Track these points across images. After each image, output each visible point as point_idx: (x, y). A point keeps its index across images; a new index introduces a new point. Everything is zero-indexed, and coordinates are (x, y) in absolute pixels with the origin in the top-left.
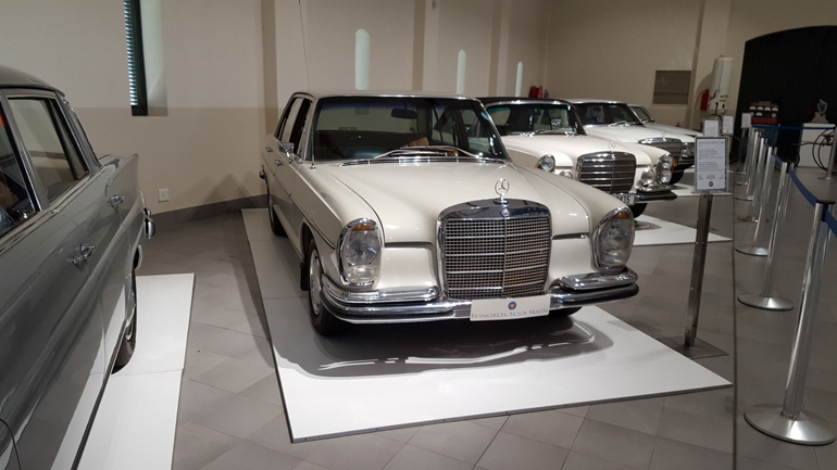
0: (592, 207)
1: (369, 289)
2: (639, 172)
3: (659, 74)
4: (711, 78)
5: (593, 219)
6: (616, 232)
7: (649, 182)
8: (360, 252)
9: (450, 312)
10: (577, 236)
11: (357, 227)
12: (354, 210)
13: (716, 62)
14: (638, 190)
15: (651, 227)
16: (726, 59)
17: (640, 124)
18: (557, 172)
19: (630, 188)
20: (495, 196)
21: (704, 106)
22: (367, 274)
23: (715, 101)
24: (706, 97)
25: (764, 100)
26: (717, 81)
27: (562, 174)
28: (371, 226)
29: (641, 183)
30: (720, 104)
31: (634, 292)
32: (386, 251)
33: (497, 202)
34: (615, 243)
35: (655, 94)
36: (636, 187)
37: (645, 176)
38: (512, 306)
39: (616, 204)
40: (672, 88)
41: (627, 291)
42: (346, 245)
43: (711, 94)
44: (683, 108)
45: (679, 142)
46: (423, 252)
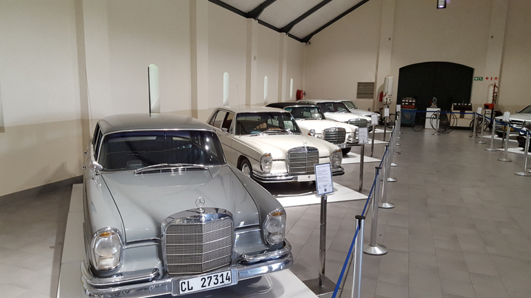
0: (330, 148)
1: (269, 173)
2: (347, 135)
3: (359, 83)
4: (383, 86)
5: (330, 152)
6: (337, 156)
7: (351, 139)
8: (266, 162)
9: (292, 179)
10: (326, 157)
11: (266, 155)
12: (264, 151)
13: (385, 78)
14: (347, 143)
15: (353, 157)
16: (390, 77)
17: (350, 112)
18: (316, 136)
19: (343, 142)
20: (303, 146)
21: (381, 100)
22: (268, 168)
23: (386, 97)
24: (381, 95)
25: (409, 97)
26: (386, 87)
27: (318, 137)
28: (270, 155)
29: (348, 140)
30: (388, 99)
31: (344, 173)
32: (274, 162)
33: (304, 147)
34: (337, 159)
35: (358, 94)
36: (346, 141)
37: (349, 137)
38: (309, 177)
39: (336, 147)
40: (365, 90)
41: (341, 173)
42: (263, 160)
43: (384, 94)
44: (372, 100)
45: (366, 120)
46: (283, 162)
